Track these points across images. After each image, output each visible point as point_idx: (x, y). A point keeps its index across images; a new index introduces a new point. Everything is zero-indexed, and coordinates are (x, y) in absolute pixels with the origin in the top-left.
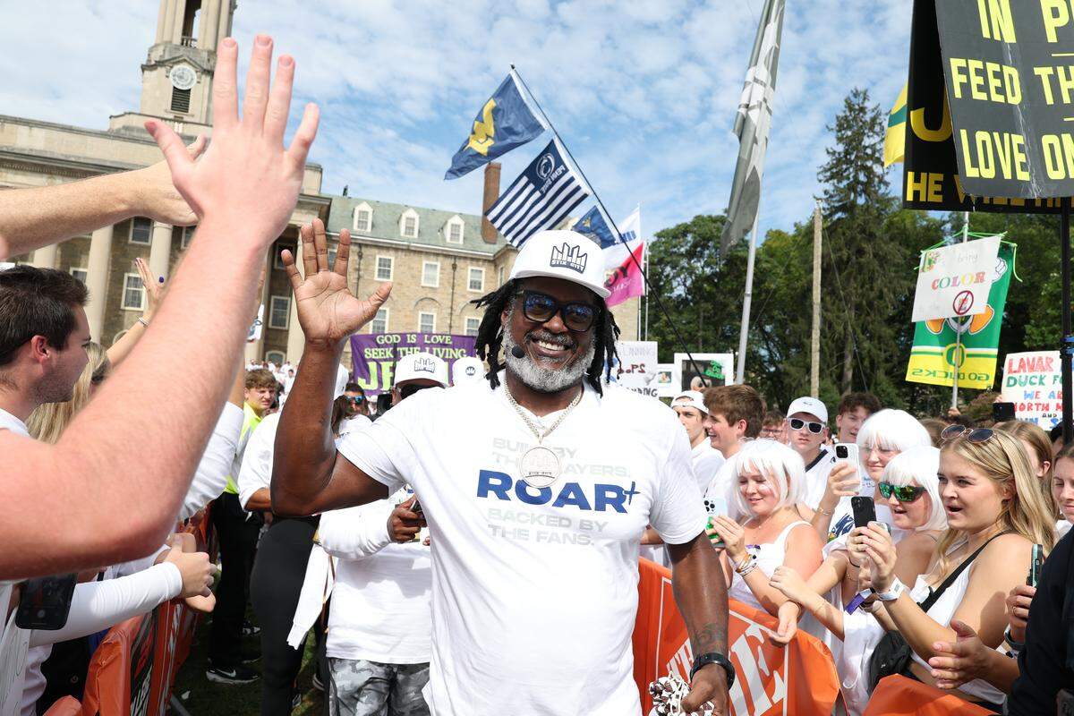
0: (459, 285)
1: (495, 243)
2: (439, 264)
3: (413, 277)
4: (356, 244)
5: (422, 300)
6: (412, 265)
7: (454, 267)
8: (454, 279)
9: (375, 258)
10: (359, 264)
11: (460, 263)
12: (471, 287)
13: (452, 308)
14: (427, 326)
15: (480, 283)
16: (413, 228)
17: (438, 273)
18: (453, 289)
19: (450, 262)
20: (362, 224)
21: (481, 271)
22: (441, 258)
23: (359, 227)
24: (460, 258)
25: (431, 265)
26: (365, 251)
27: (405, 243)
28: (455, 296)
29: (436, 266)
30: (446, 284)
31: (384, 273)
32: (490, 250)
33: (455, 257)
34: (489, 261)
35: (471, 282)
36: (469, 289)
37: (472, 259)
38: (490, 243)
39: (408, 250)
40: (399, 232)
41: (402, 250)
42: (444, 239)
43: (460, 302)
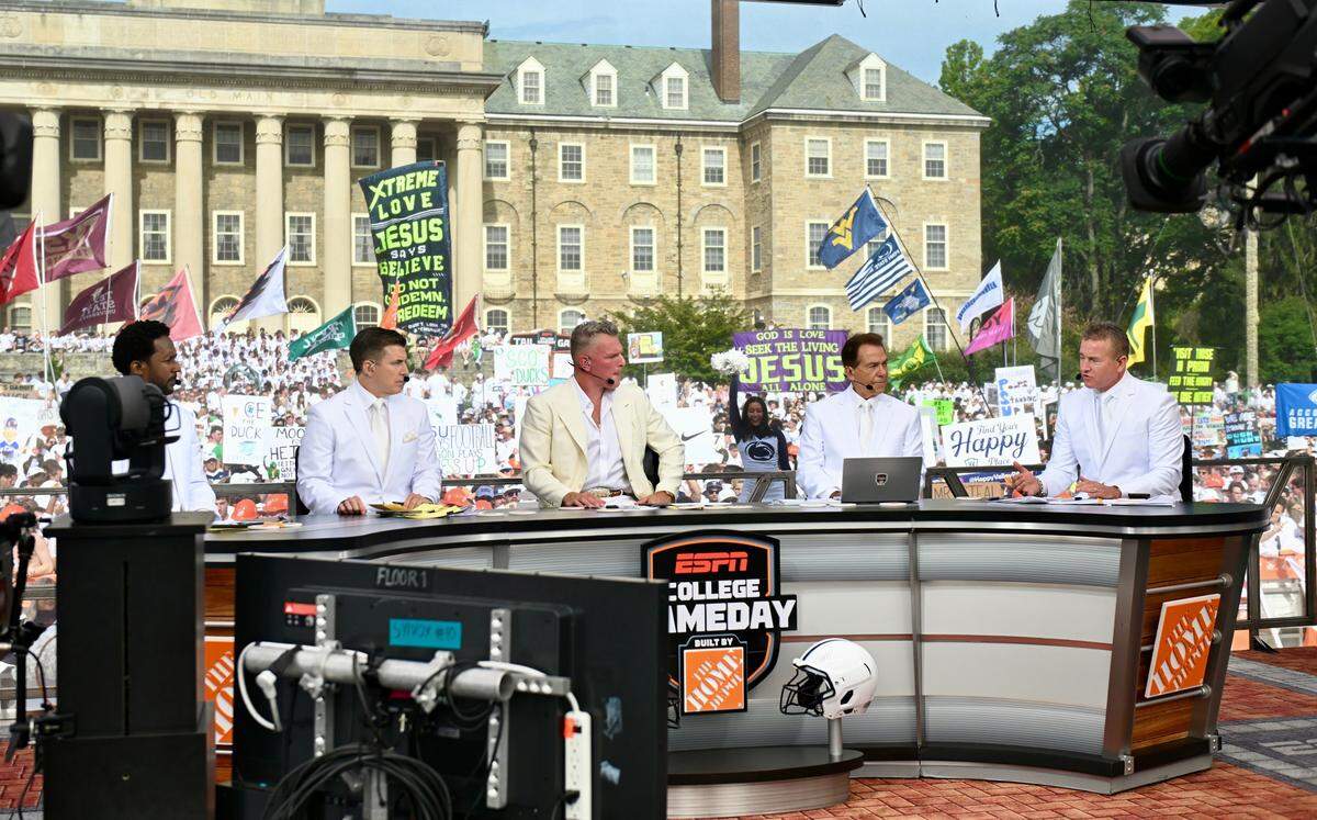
0: (688, 179)
1: (737, 102)
2: (654, 147)
3: (616, 172)
4: (526, 128)
5: (632, 207)
6: (614, 154)
7: (679, 149)
8: (679, 168)
9: (556, 149)
10: (533, 160)
11: (687, 142)
12: (707, 179)
13: (679, 216)
14: (642, 248)
15: (721, 171)
16: (609, 92)
17: (653, 162)
18: (679, 185)
19: (672, 141)
20: (531, 92)
21: (721, 152)
22: (657, 138)
23: (526, 99)
24: (687, 134)
25: (643, 150)
26: (542, 138)
27: (601, 119)
28: (683, 195)
29: (650, 151)
30: (668, 178)
31: (572, 170)
32: (734, 114)
33: (679, 134)
34: (732, 135)
35: (707, 171)
36: (703, 183)
37: (706, 134)
38: (730, 102)
39: (607, 130)
40: (588, 100)
41: (597, 131)
42: (659, 105)
43: (692, 205)
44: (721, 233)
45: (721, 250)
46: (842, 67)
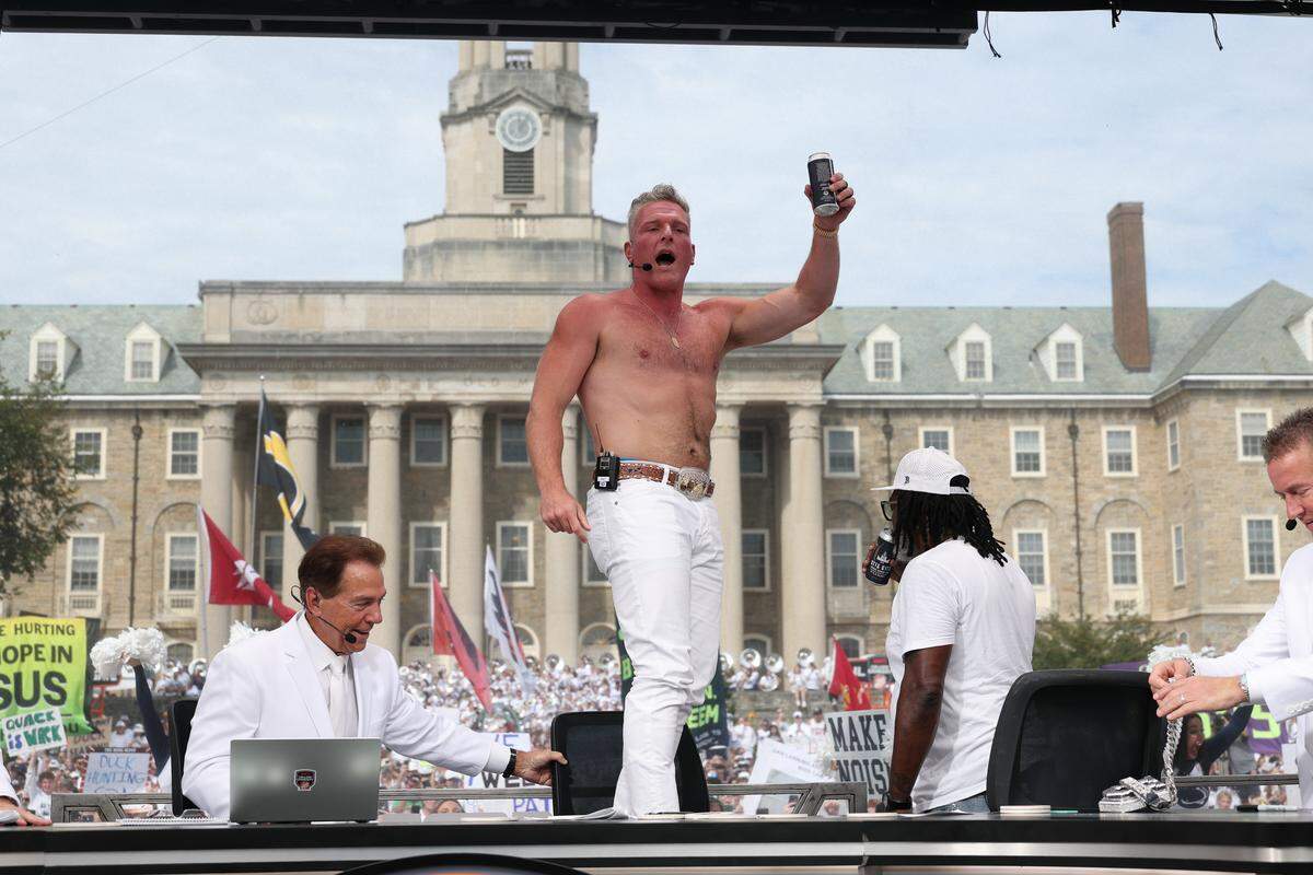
0: (1086, 468)
1: (1147, 370)
2: (1041, 430)
3: (994, 462)
4: (877, 411)
5: (1015, 505)
6: (990, 439)
7: (1073, 431)
8: (1075, 455)
9: (916, 435)
10: (888, 449)
11: (1084, 424)
12: (1111, 468)
13: (1077, 515)
14: (1030, 557)
15: (1128, 457)
16: (982, 364)
17: (1041, 448)
18: (1075, 476)
19: (1061, 424)
20: (883, 367)
21: (1128, 433)
22: (1044, 418)
23: (877, 375)
24: (1083, 411)
25: (1027, 433)
26: (898, 423)
27: (972, 397)
28: (1081, 489)
29: (1036, 434)
30: (1061, 468)
32: (1141, 387)
33: (1073, 411)
34: (1143, 411)
35: (1110, 457)
36: (1107, 473)
37: (1108, 411)
38: (1139, 370)
39: (979, 410)
40: (954, 373)
41: (968, 411)
42: (1045, 376)
43: (1094, 501)
44: (1132, 536)
45: (1133, 558)
46: (1282, 321)
